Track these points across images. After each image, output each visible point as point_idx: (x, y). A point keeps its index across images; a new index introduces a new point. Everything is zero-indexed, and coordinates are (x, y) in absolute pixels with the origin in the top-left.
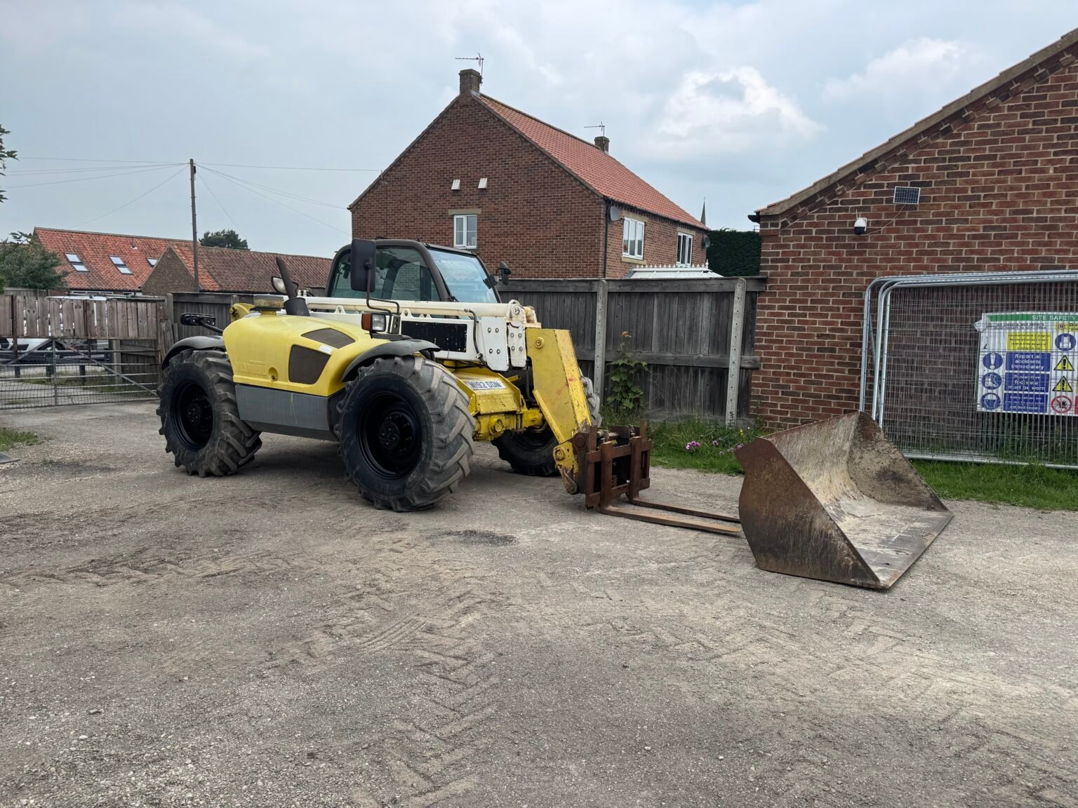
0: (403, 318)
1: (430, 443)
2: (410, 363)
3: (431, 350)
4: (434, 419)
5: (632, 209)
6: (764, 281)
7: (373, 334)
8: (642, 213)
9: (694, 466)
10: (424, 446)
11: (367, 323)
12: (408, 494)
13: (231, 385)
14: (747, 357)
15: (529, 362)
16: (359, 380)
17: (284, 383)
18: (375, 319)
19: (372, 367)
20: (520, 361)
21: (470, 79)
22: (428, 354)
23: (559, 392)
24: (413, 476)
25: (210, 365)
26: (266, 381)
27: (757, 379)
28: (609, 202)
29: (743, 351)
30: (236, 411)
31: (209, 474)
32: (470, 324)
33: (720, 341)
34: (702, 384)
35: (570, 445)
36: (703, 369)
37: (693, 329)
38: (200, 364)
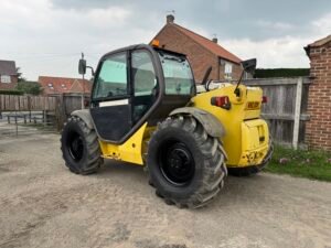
5: (228, 61)
6: (313, 78)
8: (232, 62)
9: (288, 173)
14: (303, 115)
21: (171, 18)
27: (308, 125)
28: (220, 58)
29: (301, 112)
33: (289, 107)
34: (279, 128)
36: (280, 121)
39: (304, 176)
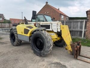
0: (41, 24)
1: (45, 46)
2: (42, 31)
3: (45, 29)
4: (46, 42)
6: (88, 20)
7: (36, 26)
10: (44, 46)
11: (35, 25)
12: (41, 54)
13: (17, 34)
14: (85, 30)
15: (61, 31)
16: (34, 34)
17: (23, 34)
18: (36, 24)
19: (36, 32)
20: (59, 31)
21: (47, 3)
22: (44, 30)
23: (67, 36)
24: (42, 51)
25: (15, 31)
26: (21, 34)
27: (86, 32)
28: (60, 14)
30: (18, 38)
31: (15, 46)
32: (51, 25)
33: (81, 28)
34: (78, 33)
35: (70, 46)
36: (79, 31)
37: (77, 26)
38: (14, 31)
39: (86, 46)
